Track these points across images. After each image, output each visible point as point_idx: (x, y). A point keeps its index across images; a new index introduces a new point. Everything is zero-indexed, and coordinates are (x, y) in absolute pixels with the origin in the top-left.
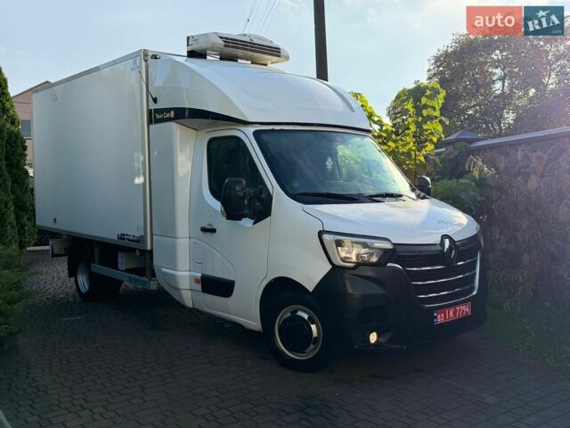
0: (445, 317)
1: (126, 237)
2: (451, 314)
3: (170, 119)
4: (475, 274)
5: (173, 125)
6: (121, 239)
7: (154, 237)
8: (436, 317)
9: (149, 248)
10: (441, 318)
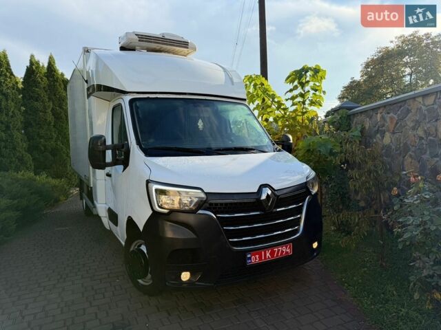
0: (260, 257)
2: (268, 255)
4: (300, 218)
5: (92, 98)
8: (250, 258)
10: (256, 259)
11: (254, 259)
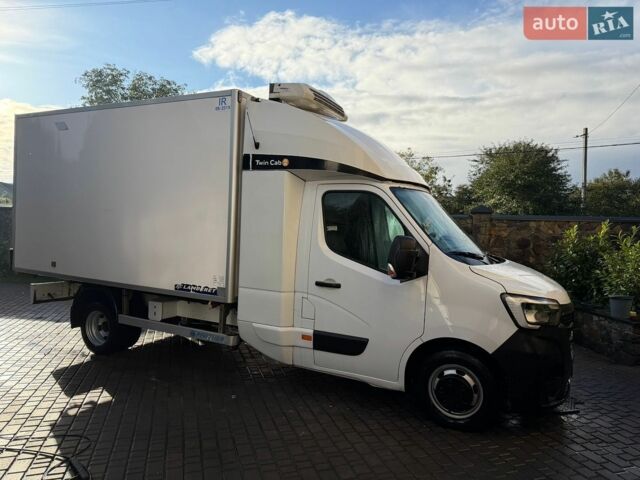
1: (191, 288)
3: (281, 167)
5: (285, 174)
6: (182, 289)
7: (240, 289)
9: (229, 301)
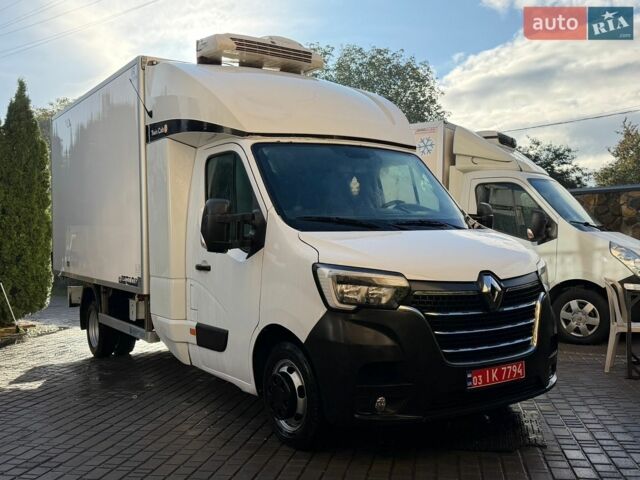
0: (484, 381)
1: (126, 280)
2: (494, 375)
3: (164, 135)
5: (165, 142)
6: (122, 282)
7: (152, 278)
8: (471, 380)
9: (145, 292)
10: (479, 381)
11: (476, 381)
